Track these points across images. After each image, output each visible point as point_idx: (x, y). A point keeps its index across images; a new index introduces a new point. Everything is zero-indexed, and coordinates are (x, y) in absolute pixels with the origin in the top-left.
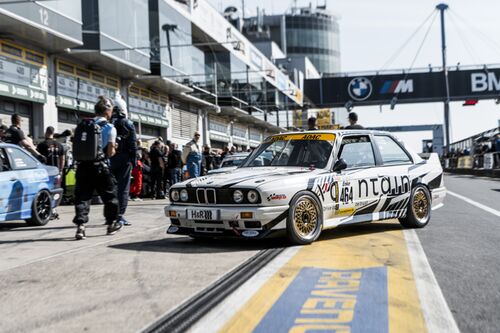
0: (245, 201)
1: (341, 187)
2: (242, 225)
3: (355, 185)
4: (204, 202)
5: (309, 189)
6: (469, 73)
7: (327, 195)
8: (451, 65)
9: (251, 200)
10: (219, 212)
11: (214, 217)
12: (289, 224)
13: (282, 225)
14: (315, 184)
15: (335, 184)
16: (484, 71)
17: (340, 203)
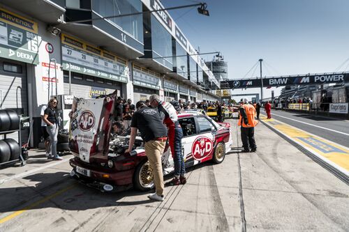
6: (269, 79)
8: (263, 77)
16: (273, 78)
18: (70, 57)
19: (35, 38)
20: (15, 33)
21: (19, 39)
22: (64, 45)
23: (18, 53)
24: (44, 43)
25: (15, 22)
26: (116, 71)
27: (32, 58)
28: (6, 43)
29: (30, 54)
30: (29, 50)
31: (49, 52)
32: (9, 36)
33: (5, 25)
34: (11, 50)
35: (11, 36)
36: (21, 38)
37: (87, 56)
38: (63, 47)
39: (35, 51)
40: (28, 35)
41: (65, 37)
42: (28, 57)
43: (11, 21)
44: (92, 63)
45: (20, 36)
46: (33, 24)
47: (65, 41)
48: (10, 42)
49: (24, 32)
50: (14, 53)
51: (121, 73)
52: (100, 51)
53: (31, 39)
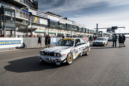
0: (57, 56)
1: (76, 50)
2: (56, 61)
3: (78, 49)
4: (47, 55)
5: (71, 52)
7: (74, 53)
9: (58, 56)
10: (51, 58)
11: (50, 59)
12: (67, 61)
13: (65, 61)
14: (72, 51)
15: (75, 50)
17: (76, 53)
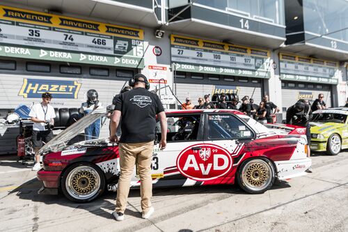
18: (181, 57)
19: (141, 44)
20: (121, 43)
21: (125, 48)
22: (173, 46)
23: (123, 60)
24: (152, 47)
25: (121, 33)
26: (251, 65)
27: (137, 63)
28: (112, 52)
29: (135, 59)
30: (134, 56)
31: (157, 55)
32: (115, 46)
33: (111, 38)
34: (116, 58)
35: (117, 47)
36: (126, 47)
37: (204, 53)
38: (172, 48)
39: (140, 56)
40: (133, 42)
41: (175, 38)
42: (133, 63)
43: (117, 33)
44: (211, 60)
45: (125, 44)
46: (138, 32)
47: (175, 41)
48: (115, 52)
49: (130, 41)
50: (119, 61)
51: (257, 68)
52: (223, 46)
53: (136, 46)
